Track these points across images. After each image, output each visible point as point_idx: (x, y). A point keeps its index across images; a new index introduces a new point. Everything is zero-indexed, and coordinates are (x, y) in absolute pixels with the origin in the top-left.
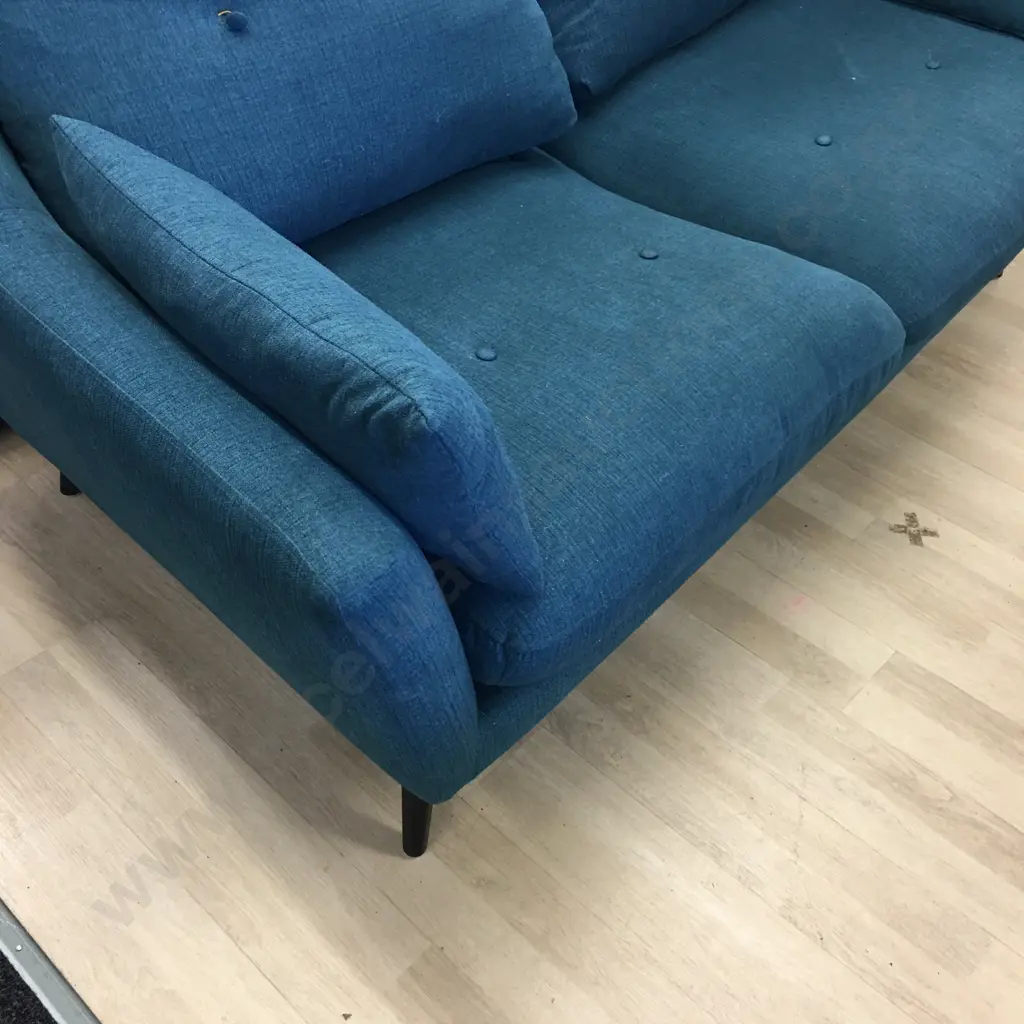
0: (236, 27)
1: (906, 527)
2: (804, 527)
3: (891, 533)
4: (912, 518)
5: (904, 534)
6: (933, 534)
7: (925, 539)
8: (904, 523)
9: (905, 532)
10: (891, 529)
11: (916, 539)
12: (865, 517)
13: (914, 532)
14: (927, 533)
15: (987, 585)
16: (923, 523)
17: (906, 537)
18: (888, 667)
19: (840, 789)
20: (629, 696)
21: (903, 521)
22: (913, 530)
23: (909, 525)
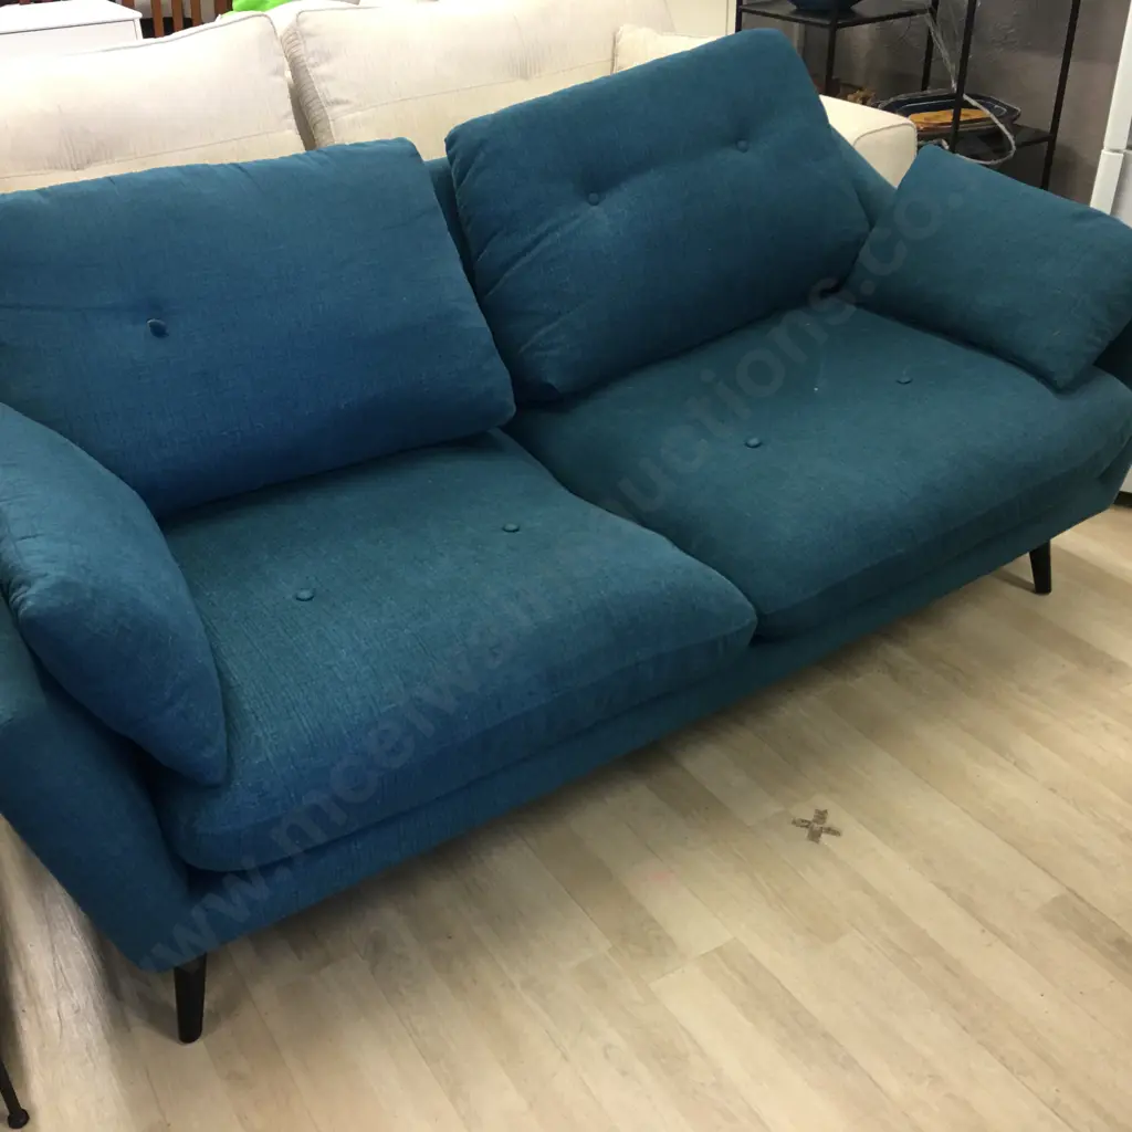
1: (809, 822)
2: (704, 810)
3: (793, 826)
4: (821, 815)
5: (804, 829)
6: (836, 833)
7: (824, 837)
8: (810, 818)
9: (807, 827)
10: (794, 822)
11: (815, 836)
12: (773, 808)
13: (817, 828)
14: (830, 831)
15: (867, 889)
16: (830, 821)
17: (805, 832)
18: (719, 950)
19: (607, 1056)
20: (450, 938)
21: (810, 816)
22: (817, 826)
23: (814, 821)
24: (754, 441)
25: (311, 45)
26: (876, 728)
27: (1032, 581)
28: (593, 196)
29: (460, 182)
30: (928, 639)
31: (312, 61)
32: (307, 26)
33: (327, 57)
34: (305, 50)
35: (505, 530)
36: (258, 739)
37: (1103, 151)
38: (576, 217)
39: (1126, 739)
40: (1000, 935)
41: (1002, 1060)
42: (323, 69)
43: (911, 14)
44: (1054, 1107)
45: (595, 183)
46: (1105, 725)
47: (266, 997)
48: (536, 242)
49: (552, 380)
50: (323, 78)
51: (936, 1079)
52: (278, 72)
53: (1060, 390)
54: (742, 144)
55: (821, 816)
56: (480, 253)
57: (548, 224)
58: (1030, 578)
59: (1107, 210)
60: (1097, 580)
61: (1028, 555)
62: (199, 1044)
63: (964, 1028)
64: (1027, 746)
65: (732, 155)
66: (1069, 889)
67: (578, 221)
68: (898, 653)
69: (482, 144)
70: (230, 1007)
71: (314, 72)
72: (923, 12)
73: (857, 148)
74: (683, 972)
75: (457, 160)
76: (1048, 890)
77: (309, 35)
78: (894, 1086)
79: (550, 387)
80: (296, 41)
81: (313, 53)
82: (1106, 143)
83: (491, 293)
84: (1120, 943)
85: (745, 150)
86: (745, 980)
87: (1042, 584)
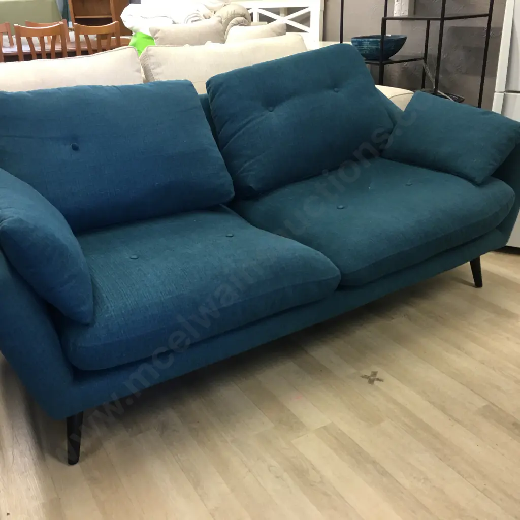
0: (75, 148)
1: (369, 376)
2: (320, 371)
3: (361, 378)
6: (381, 380)
7: (376, 383)
9: (367, 378)
10: (361, 376)
11: (371, 382)
12: (353, 371)
13: (372, 379)
14: (378, 380)
15: (395, 402)
16: (378, 376)
17: (367, 380)
18: (325, 428)
19: (270, 471)
20: (198, 422)
21: (369, 374)
22: (372, 378)
23: (372, 376)
24: (341, 207)
25: (153, 60)
26: (401, 340)
27: (474, 283)
28: (271, 108)
29: (212, 101)
30: (425, 304)
31: (153, 66)
32: (150, 53)
33: (159, 65)
34: (150, 62)
35: (227, 236)
36: (108, 307)
37: (495, 94)
38: (262, 115)
39: (518, 343)
40: (457, 421)
41: (459, 473)
42: (158, 70)
43: (415, 60)
44: (484, 491)
45: (271, 102)
46: (508, 338)
47: (110, 448)
48: (244, 126)
49: (252, 185)
50: (157, 74)
51: (426, 479)
52: (139, 71)
53: (479, 185)
54: (336, 89)
55: (375, 374)
56: (220, 131)
57: (250, 118)
58: (473, 282)
59: (499, 112)
60: (503, 283)
61: (469, 262)
62: (77, 466)
63: (441, 459)
64: (472, 347)
65: (331, 93)
66: (491, 403)
67: (263, 117)
68: (411, 310)
69: (221, 85)
70: (92, 451)
71: (154, 71)
72: (421, 59)
73: (391, 100)
74: (308, 436)
75: (211, 91)
76: (481, 403)
77: (152, 56)
78: (406, 482)
79: (251, 187)
80: (147, 59)
81: (153, 64)
82: (496, 90)
83: (225, 147)
84: (515, 424)
85: (337, 92)
86: (336, 438)
87: (478, 283)
